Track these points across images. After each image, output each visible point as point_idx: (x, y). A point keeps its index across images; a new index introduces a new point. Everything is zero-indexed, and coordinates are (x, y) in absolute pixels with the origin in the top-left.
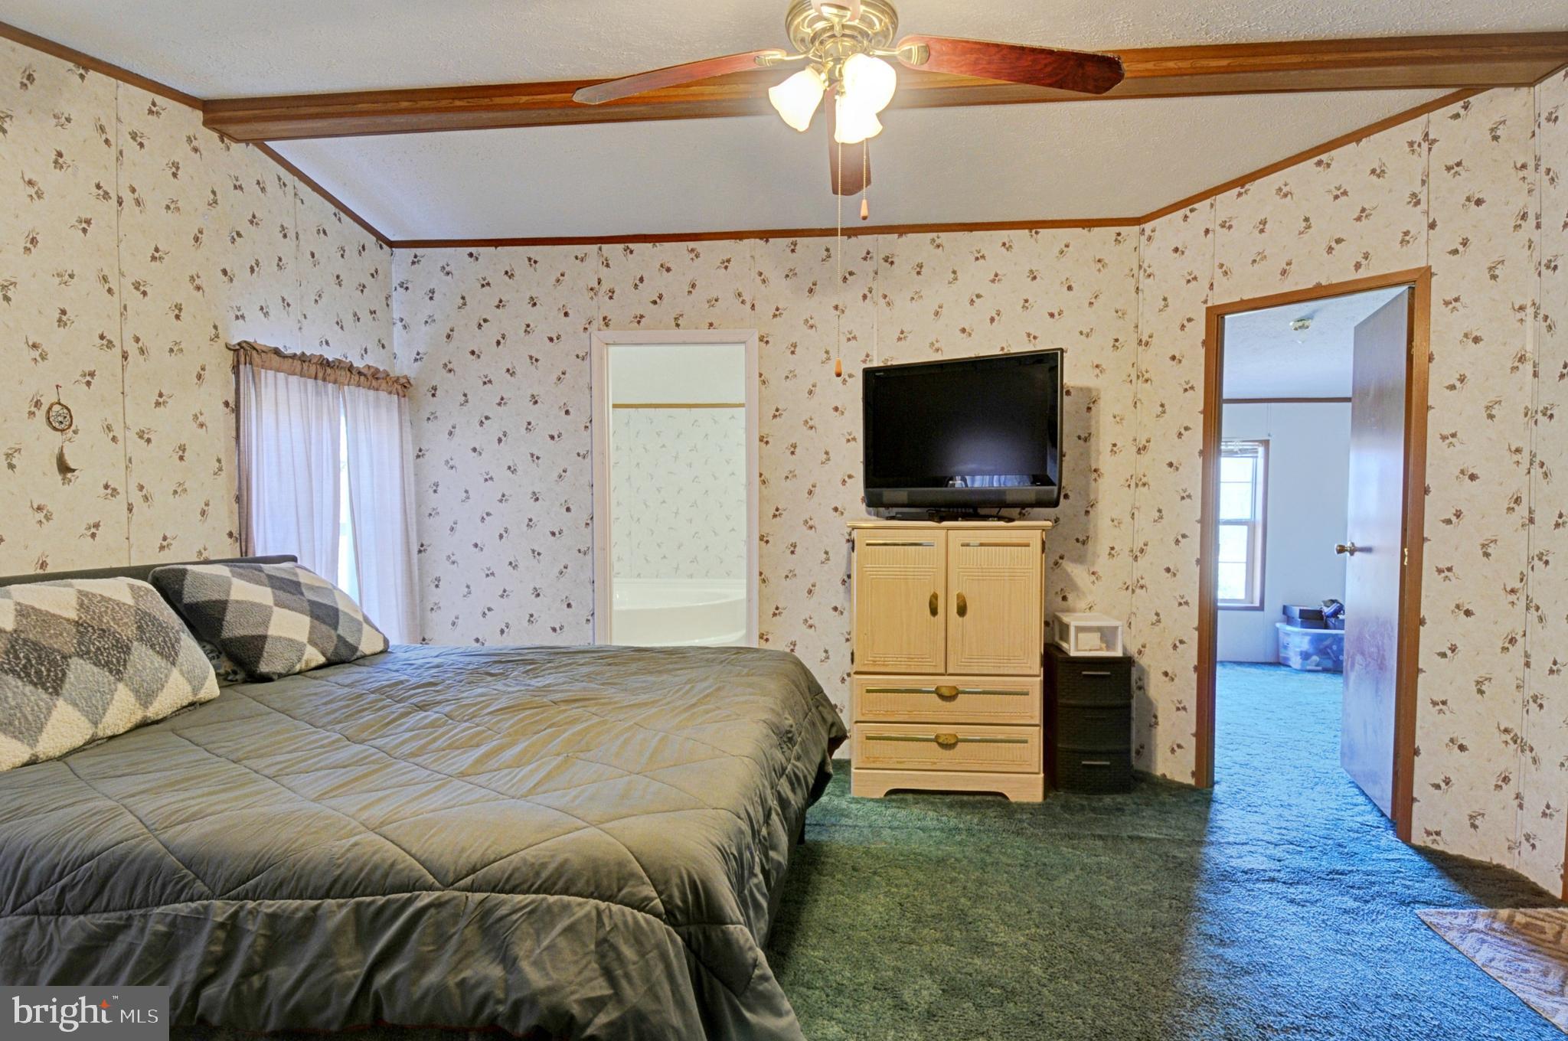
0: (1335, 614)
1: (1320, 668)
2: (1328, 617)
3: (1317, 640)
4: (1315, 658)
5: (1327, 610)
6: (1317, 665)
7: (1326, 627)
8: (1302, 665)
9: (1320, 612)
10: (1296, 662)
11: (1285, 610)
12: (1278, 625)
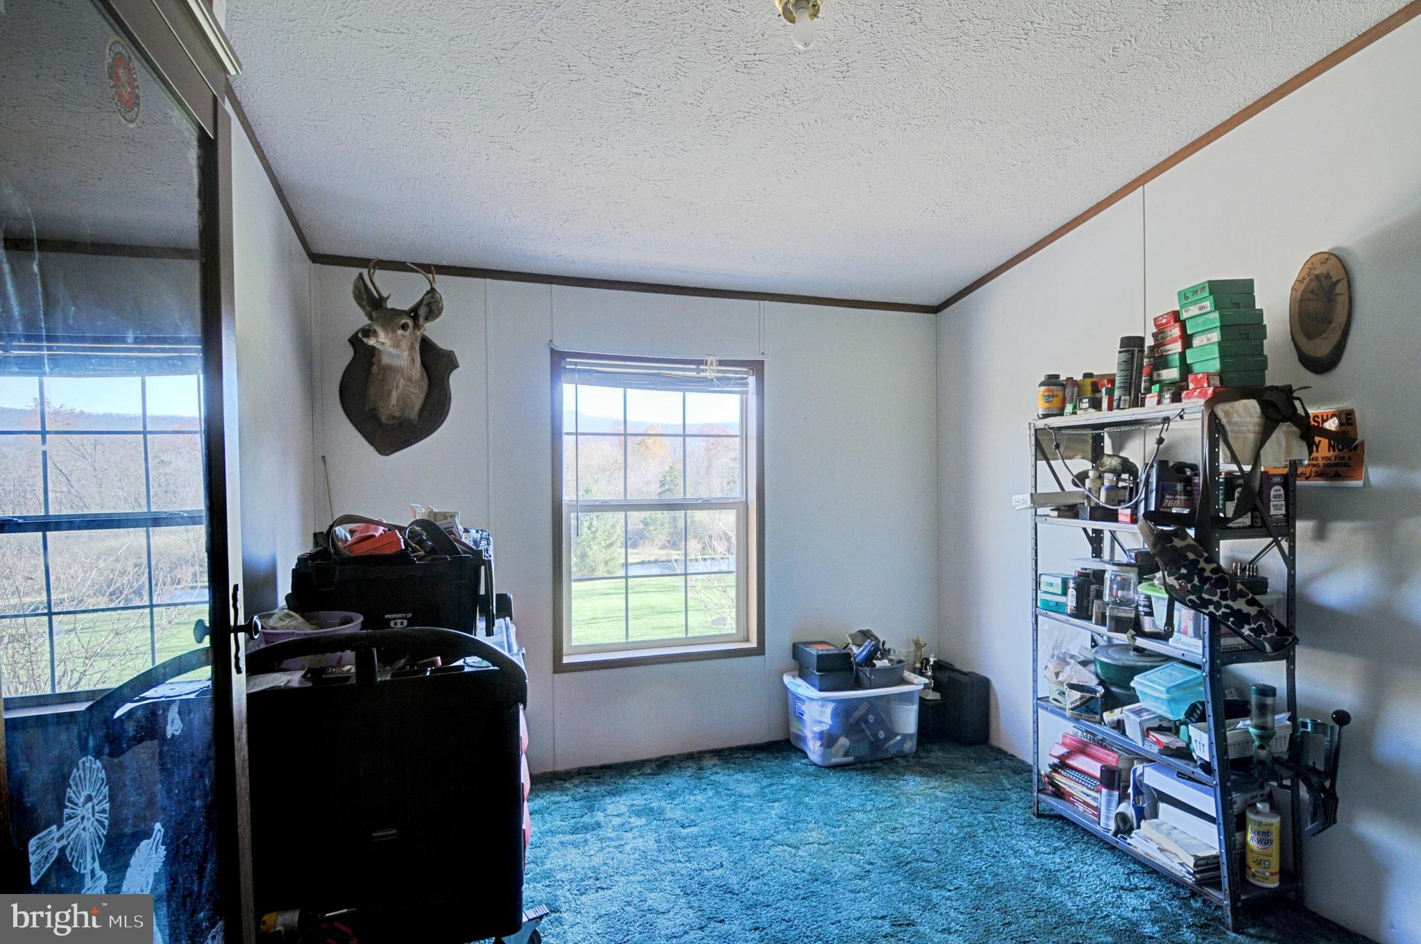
0: (869, 660)
1: (850, 759)
2: (859, 665)
3: (845, 711)
4: (844, 741)
5: (857, 652)
6: (846, 755)
7: (858, 685)
8: (823, 755)
9: (848, 656)
10: (814, 749)
11: (797, 651)
12: (787, 679)
